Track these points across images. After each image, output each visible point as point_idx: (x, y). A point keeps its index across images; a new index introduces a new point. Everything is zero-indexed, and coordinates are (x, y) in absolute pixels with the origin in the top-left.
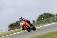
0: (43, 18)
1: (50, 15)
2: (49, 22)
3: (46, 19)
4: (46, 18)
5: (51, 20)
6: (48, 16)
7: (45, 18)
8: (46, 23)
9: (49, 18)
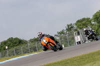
0: (7, 47)
1: (20, 42)
2: (18, 53)
3: (13, 49)
4: (13, 46)
5: (22, 49)
6: (16, 43)
7: (11, 47)
8: (12, 55)
9: (17, 47)
